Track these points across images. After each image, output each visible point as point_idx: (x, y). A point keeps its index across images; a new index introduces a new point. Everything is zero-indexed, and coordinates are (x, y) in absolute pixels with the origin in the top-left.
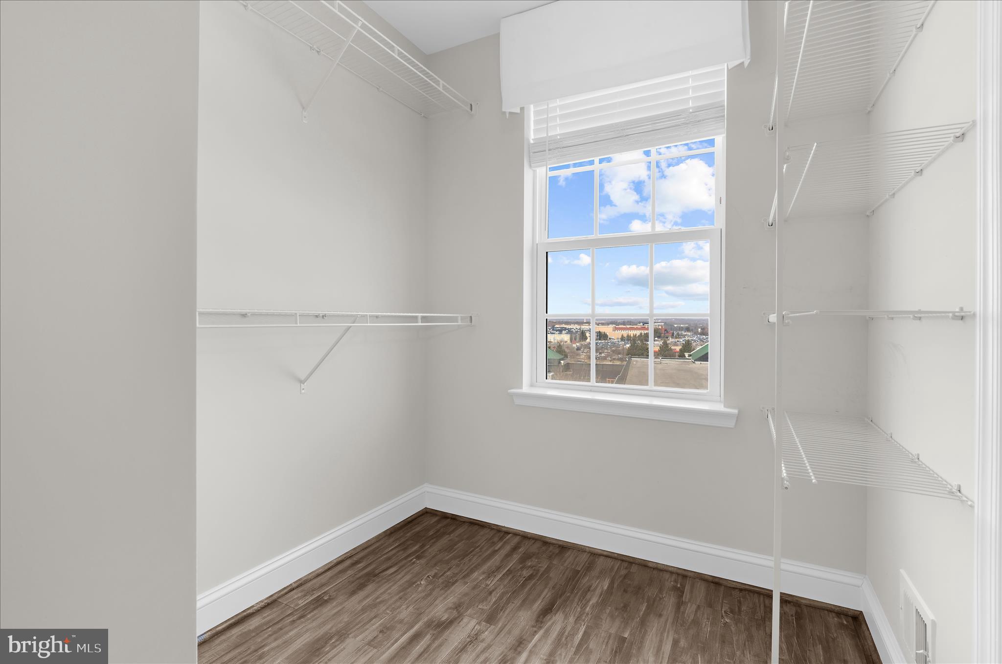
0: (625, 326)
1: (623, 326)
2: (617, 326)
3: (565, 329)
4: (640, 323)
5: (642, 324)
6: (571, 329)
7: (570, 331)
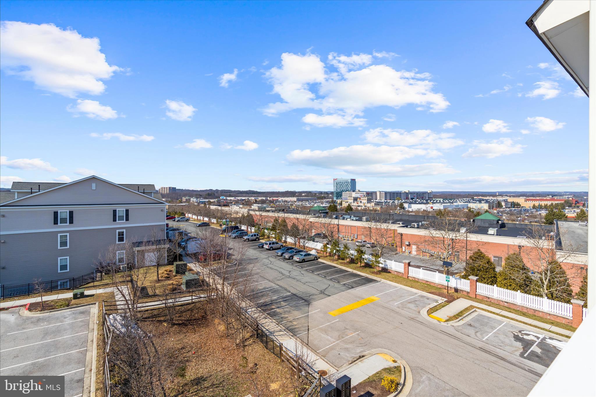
0: (535, 198)
1: (533, 198)
2: (527, 198)
3: (483, 200)
4: (548, 195)
5: (551, 196)
6: (487, 200)
7: (487, 201)
